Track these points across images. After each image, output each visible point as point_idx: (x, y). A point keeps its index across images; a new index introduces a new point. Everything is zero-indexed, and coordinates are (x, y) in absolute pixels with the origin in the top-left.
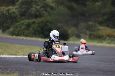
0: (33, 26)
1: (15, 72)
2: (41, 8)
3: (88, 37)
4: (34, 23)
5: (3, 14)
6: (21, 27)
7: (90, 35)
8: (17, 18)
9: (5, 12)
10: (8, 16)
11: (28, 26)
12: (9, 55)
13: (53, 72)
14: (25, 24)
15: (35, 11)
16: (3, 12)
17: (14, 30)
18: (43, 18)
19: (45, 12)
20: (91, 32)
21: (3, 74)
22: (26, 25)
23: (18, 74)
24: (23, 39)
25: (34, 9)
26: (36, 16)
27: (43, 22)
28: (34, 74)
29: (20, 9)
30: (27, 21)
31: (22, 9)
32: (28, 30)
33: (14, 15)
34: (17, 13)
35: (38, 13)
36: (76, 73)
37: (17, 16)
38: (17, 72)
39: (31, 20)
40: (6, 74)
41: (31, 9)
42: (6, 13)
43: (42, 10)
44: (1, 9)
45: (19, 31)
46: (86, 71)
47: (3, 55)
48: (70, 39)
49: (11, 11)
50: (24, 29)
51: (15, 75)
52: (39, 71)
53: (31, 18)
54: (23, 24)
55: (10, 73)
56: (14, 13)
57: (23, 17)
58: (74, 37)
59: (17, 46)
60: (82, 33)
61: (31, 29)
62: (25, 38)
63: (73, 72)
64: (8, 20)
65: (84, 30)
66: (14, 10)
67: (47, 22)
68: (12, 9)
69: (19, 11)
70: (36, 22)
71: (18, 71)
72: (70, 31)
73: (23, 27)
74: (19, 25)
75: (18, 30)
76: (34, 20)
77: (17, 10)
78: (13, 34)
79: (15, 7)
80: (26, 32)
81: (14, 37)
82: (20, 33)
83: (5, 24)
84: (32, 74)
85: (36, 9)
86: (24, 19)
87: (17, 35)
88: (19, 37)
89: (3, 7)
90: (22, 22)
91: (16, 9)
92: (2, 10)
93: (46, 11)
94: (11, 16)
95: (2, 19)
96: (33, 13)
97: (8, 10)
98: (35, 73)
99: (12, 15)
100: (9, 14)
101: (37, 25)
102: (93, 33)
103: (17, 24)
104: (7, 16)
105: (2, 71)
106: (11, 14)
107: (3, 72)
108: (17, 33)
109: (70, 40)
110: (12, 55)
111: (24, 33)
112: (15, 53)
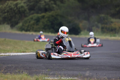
0: (43, 20)
1: (24, 71)
2: (50, 1)
3: (100, 30)
4: (43, 17)
5: (11, 9)
6: (30, 22)
7: (102, 28)
8: (26, 12)
9: (13, 6)
10: (17, 10)
11: (38, 20)
12: (18, 52)
13: (63, 69)
14: (34, 18)
15: (44, 4)
16: (11, 6)
17: (23, 25)
18: (52, 12)
19: (54, 6)
20: (103, 25)
21: (12, 73)
22: (35, 20)
23: (27, 73)
24: (32, 34)
25: (43, 2)
26: (46, 10)
27: (52, 16)
28: (43, 73)
29: (28, 3)
30: (36, 16)
31: (30, 3)
32: (37, 25)
33: (23, 9)
34: (26, 8)
35: (47, 7)
36: (88, 70)
37: (25, 10)
38: (25, 71)
39: (40, 14)
40: (15, 74)
41: (40, 2)
42: (14, 8)
43: (52, 4)
44: (9, 3)
45: (28, 27)
46: (98, 68)
47: (11, 52)
48: (82, 33)
49: (19, 6)
50: (34, 24)
51: (24, 74)
52: (49, 69)
53: (40, 12)
54: (32, 18)
55: (19, 72)
56: (22, 7)
57: (32, 12)
58: (86, 31)
59: (27, 42)
60: (93, 26)
61: (41, 23)
62: (34, 33)
63: (84, 69)
64: (17, 15)
65: (96, 23)
66: (22, 4)
67: (57, 15)
68: (20, 3)
69: (28, 5)
70: (45, 17)
71: (27, 69)
72: (81, 25)
73: (32, 22)
74: (28, 19)
75: (27, 25)
76: (43, 14)
77: (26, 4)
78: (22, 29)
79: (23, 1)
80: (35, 27)
81: (24, 32)
82: (29, 29)
83: (13, 20)
84: (42, 72)
85: (45, 2)
86: (33, 14)
87: (26, 31)
88: (28, 33)
89: (11, 2)
90: (31, 16)
91: (24, 3)
92: (10, 5)
93: (55, 4)
94: (19, 11)
95: (10, 14)
96: (42, 6)
97: (17, 5)
98: (45, 72)
99: (21, 9)
100: (17, 8)
101: (47, 19)
102: (106, 26)
103: (26, 19)
104: (15, 10)
105: (10, 70)
106: (19, 8)
107: (12, 72)
108: (26, 28)
109: (81, 35)
110: (21, 52)
111: (33, 28)
112: (24, 50)
